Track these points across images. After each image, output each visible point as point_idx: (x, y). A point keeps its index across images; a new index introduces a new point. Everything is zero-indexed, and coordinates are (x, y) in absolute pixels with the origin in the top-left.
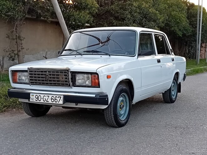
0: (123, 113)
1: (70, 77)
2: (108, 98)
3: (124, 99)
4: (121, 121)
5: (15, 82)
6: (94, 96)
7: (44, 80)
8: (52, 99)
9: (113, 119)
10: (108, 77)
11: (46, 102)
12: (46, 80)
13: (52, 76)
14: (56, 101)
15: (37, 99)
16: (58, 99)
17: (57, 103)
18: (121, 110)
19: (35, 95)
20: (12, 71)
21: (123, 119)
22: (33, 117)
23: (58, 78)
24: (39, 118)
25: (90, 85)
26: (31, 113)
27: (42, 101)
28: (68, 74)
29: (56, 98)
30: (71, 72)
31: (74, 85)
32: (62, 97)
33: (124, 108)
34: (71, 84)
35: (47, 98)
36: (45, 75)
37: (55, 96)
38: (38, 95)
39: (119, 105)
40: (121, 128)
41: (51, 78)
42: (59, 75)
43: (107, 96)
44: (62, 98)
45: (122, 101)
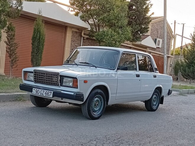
2: (83, 97)
5: (25, 79)
6: (73, 94)
7: (42, 80)
8: (46, 93)
10: (85, 82)
11: (42, 95)
12: (44, 80)
13: (48, 77)
14: (48, 95)
15: (36, 93)
16: (50, 94)
17: (49, 96)
19: (36, 89)
20: (24, 71)
23: (52, 79)
26: (36, 104)
27: (39, 94)
28: (58, 76)
29: (48, 93)
32: (52, 92)
34: (59, 84)
36: (44, 76)
37: (48, 91)
38: (38, 90)
41: (47, 78)
42: (52, 77)
43: (83, 95)
44: (52, 94)
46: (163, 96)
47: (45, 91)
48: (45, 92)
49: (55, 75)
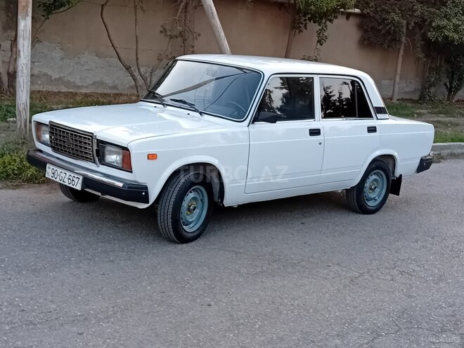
0: (193, 219)
1: (95, 147)
3: (197, 196)
4: (184, 233)
9: (170, 227)
10: (152, 157)
16: (76, 180)
18: (189, 213)
21: (190, 229)
22: (74, 201)
24: (80, 205)
25: (120, 166)
30: (98, 140)
31: (102, 161)
33: (197, 211)
35: (63, 175)
39: (185, 204)
40: (184, 245)
45: (194, 199)
46: (401, 175)
47: (68, 173)
48: (67, 176)
49: (86, 138)
